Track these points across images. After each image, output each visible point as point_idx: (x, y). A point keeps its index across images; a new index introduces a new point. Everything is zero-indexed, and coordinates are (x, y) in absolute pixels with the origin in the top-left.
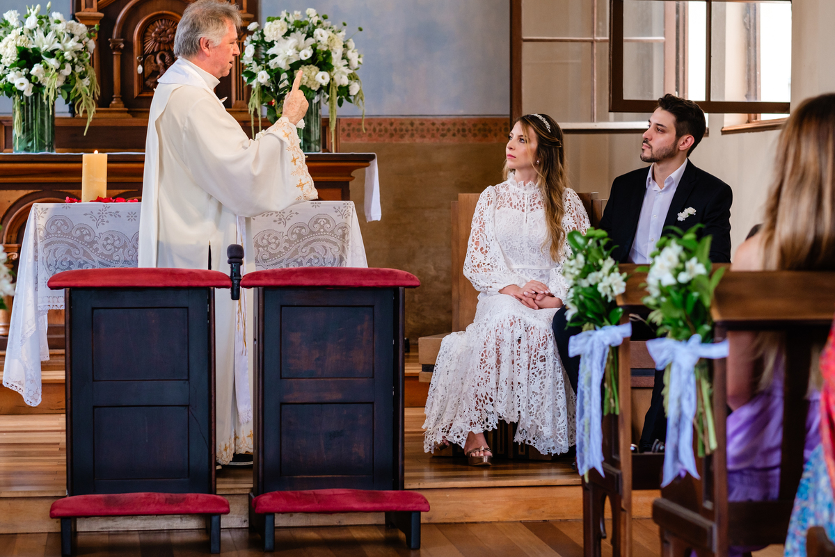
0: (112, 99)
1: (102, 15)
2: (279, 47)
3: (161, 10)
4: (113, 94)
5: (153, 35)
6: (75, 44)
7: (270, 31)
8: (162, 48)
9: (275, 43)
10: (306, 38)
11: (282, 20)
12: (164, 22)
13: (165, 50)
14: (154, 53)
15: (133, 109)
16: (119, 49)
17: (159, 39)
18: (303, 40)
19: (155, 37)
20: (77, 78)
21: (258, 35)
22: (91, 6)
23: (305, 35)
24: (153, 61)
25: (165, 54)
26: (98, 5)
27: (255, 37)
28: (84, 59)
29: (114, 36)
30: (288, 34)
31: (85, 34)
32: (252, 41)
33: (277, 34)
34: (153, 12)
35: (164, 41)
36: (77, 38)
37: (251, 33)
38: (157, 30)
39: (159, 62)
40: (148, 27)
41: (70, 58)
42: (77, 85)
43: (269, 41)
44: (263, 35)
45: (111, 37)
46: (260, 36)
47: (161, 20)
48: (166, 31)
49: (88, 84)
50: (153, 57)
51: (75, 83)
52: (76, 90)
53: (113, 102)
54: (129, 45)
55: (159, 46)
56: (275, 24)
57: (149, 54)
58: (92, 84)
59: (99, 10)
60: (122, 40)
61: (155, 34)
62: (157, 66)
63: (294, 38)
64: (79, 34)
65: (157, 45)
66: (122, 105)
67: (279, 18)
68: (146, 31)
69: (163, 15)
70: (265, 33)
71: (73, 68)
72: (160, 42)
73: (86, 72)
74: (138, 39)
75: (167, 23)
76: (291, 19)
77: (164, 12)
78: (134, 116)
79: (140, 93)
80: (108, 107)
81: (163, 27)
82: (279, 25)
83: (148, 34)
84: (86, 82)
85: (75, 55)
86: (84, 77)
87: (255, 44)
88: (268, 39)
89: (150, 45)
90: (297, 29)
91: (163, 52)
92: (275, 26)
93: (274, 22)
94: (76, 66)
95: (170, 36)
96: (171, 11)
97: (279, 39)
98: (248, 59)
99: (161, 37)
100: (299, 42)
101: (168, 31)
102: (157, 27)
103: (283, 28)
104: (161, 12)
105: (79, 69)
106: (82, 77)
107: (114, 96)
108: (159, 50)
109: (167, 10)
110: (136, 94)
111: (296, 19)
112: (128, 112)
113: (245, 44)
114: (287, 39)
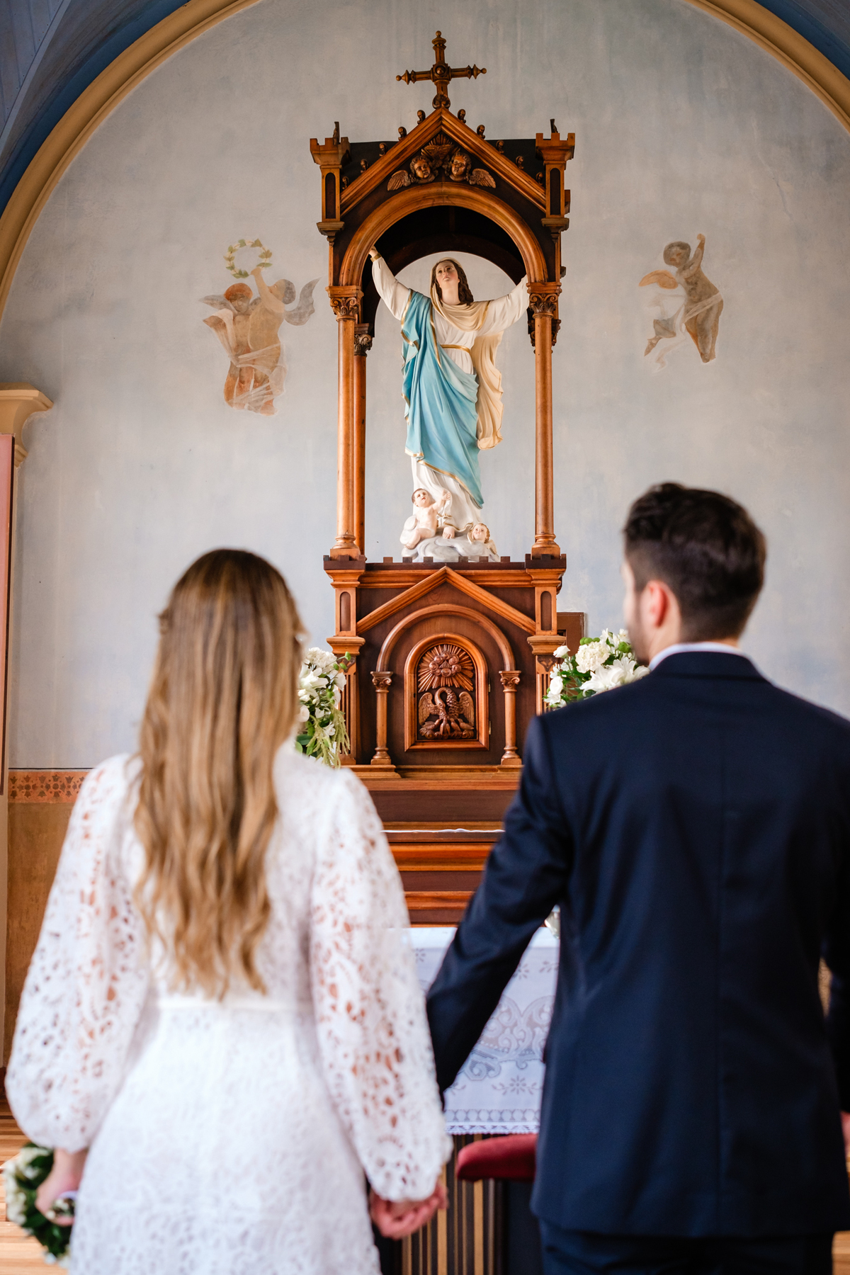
0: (375, 753)
1: (362, 640)
2: (597, 679)
3: (441, 633)
4: (376, 746)
5: (431, 666)
6: (315, 679)
7: (584, 658)
8: (443, 683)
9: (592, 674)
10: (636, 667)
11: (603, 642)
12: (445, 648)
13: (446, 686)
14: (431, 690)
15: (403, 767)
16: (385, 685)
17: (438, 671)
18: (631, 670)
19: (434, 669)
20: (316, 727)
21: (567, 664)
22: (348, 628)
23: (634, 663)
24: (430, 702)
25: (447, 691)
26: (357, 628)
27: (565, 667)
28: (328, 699)
29: (379, 669)
30: (610, 661)
31: (332, 665)
32: (561, 672)
33: (594, 662)
34: (431, 634)
35: (444, 674)
36: (319, 671)
37: (560, 661)
38: (435, 659)
39: (438, 701)
40: (424, 656)
41: (307, 698)
42: (316, 735)
43: (584, 672)
44: (575, 664)
45: (374, 670)
46: (570, 665)
47: (442, 646)
48: (448, 661)
49: (332, 734)
50: (430, 696)
51: (314, 732)
52: (316, 742)
53: (376, 757)
54: (398, 681)
55: (439, 681)
56: (592, 648)
57: (425, 692)
58: (338, 733)
59: (358, 634)
60: (389, 673)
61: (434, 664)
62: (436, 708)
63: (620, 666)
64: (324, 665)
65: (437, 678)
66: (388, 760)
67: (598, 640)
68: (421, 661)
69: (444, 638)
70: (577, 660)
71: (312, 712)
72: (440, 676)
73: (331, 718)
74: (410, 672)
75: (449, 650)
76: (616, 641)
77: (446, 635)
78: (403, 777)
79: (412, 745)
80: (369, 763)
81: (444, 655)
82: (597, 649)
83: (423, 664)
84: (330, 730)
85: (315, 694)
86: (328, 724)
87: (565, 676)
88: (582, 669)
89: (426, 680)
90: (624, 654)
91: (445, 689)
92: (591, 651)
93: (590, 645)
94: (317, 710)
95: (453, 667)
96: (455, 633)
97: (598, 669)
98: (553, 697)
99: (441, 669)
100: (625, 673)
101: (451, 660)
102: (436, 655)
103: (602, 653)
104: (441, 635)
105: (320, 714)
106: (324, 724)
107: (377, 749)
108: (439, 687)
109: (450, 632)
110: (407, 747)
111: (622, 641)
112: (396, 770)
113: (551, 676)
114: (608, 668)
